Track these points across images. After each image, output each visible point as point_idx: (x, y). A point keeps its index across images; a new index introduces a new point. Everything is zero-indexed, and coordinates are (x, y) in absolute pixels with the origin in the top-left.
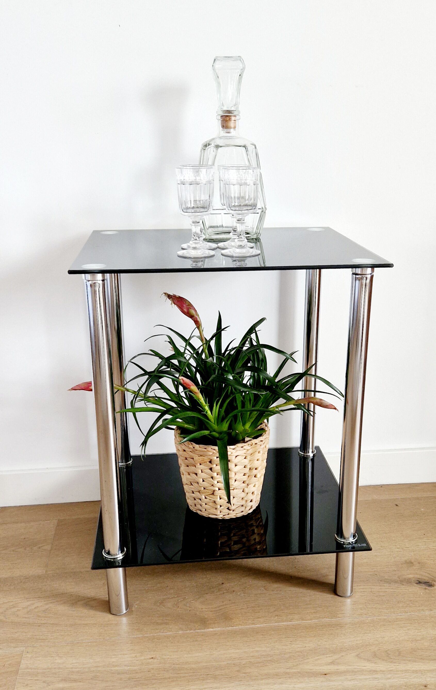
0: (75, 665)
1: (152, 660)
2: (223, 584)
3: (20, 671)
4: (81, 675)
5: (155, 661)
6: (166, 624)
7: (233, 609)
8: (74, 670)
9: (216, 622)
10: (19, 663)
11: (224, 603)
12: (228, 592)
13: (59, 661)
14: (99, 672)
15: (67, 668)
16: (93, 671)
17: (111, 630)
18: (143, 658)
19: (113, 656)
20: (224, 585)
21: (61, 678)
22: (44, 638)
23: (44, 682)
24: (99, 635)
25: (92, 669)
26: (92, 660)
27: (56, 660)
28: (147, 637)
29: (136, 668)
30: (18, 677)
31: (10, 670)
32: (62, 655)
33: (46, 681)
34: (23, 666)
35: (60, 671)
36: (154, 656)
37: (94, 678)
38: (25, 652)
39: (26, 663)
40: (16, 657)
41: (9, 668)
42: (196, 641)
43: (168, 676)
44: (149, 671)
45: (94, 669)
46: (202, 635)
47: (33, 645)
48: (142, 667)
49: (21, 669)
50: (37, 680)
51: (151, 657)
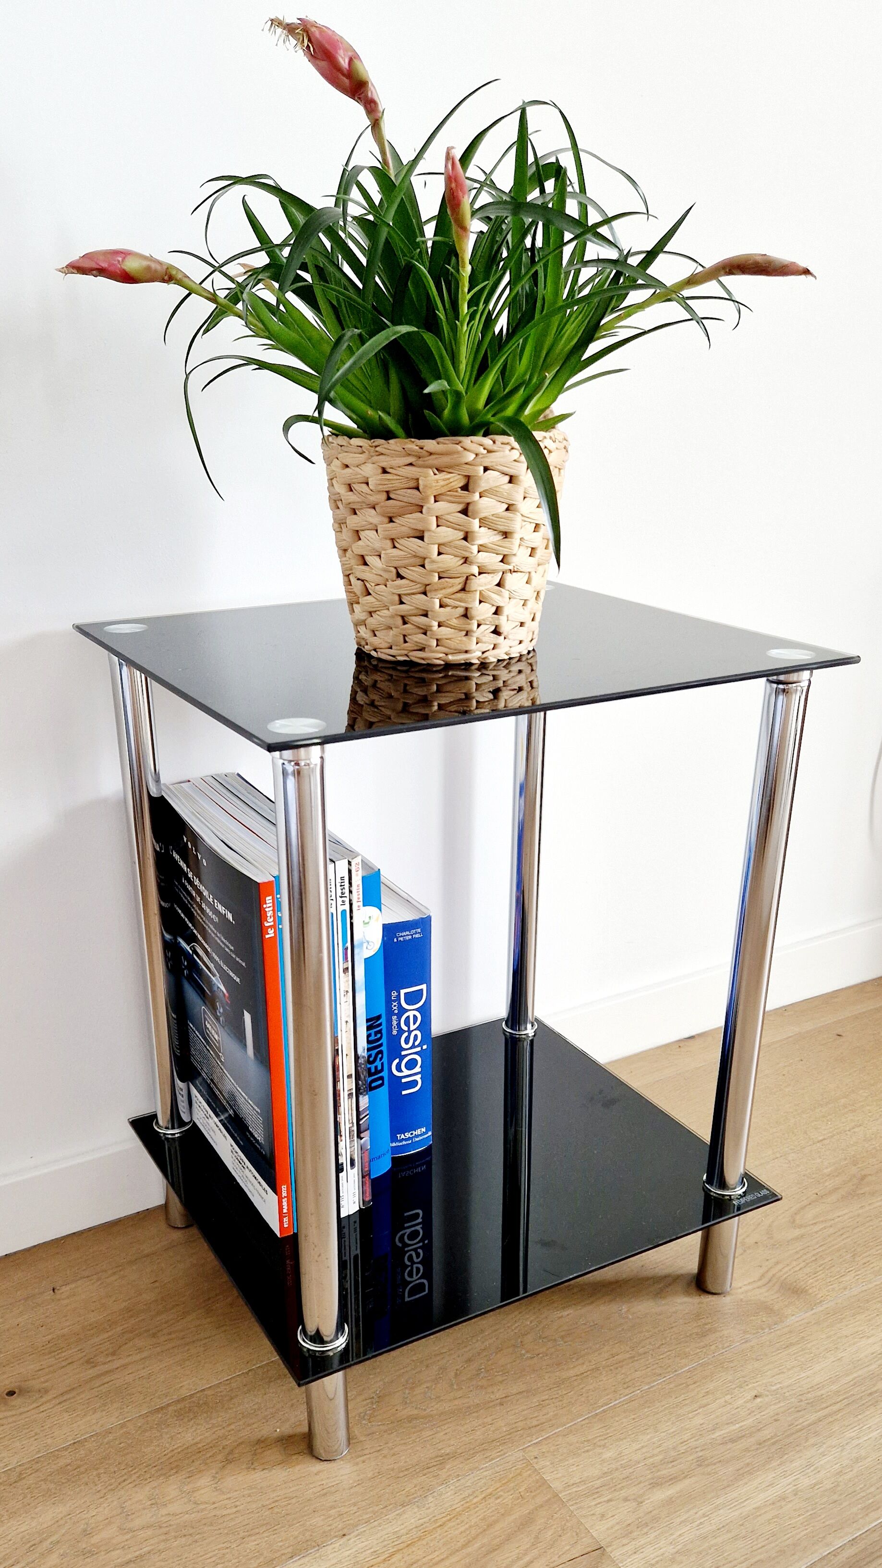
0: (644, 1450)
1: (758, 1400)
3: (560, 1495)
4: (674, 1466)
5: (766, 1399)
6: (712, 1330)
7: (789, 1273)
8: (650, 1460)
9: (786, 1303)
10: (543, 1482)
11: (764, 1268)
13: (608, 1455)
14: (698, 1450)
15: (637, 1462)
16: (685, 1452)
17: (636, 1371)
18: (740, 1401)
19: (690, 1415)
21: (647, 1483)
22: (535, 1423)
23: (626, 1500)
24: (625, 1386)
25: (682, 1449)
26: (664, 1434)
27: (600, 1453)
28: (707, 1363)
29: (749, 1422)
30: (572, 1508)
31: (539, 1500)
32: (603, 1442)
33: (627, 1497)
34: (556, 1485)
35: (631, 1470)
36: (754, 1393)
37: (701, 1462)
38: (532, 1460)
39: (556, 1478)
40: (525, 1474)
41: (533, 1498)
42: (792, 1344)
43: (813, 1417)
44: (776, 1420)
45: (685, 1448)
46: (791, 1331)
47: (530, 1441)
48: (757, 1417)
49: (560, 1492)
50: (609, 1500)
51: (752, 1396)
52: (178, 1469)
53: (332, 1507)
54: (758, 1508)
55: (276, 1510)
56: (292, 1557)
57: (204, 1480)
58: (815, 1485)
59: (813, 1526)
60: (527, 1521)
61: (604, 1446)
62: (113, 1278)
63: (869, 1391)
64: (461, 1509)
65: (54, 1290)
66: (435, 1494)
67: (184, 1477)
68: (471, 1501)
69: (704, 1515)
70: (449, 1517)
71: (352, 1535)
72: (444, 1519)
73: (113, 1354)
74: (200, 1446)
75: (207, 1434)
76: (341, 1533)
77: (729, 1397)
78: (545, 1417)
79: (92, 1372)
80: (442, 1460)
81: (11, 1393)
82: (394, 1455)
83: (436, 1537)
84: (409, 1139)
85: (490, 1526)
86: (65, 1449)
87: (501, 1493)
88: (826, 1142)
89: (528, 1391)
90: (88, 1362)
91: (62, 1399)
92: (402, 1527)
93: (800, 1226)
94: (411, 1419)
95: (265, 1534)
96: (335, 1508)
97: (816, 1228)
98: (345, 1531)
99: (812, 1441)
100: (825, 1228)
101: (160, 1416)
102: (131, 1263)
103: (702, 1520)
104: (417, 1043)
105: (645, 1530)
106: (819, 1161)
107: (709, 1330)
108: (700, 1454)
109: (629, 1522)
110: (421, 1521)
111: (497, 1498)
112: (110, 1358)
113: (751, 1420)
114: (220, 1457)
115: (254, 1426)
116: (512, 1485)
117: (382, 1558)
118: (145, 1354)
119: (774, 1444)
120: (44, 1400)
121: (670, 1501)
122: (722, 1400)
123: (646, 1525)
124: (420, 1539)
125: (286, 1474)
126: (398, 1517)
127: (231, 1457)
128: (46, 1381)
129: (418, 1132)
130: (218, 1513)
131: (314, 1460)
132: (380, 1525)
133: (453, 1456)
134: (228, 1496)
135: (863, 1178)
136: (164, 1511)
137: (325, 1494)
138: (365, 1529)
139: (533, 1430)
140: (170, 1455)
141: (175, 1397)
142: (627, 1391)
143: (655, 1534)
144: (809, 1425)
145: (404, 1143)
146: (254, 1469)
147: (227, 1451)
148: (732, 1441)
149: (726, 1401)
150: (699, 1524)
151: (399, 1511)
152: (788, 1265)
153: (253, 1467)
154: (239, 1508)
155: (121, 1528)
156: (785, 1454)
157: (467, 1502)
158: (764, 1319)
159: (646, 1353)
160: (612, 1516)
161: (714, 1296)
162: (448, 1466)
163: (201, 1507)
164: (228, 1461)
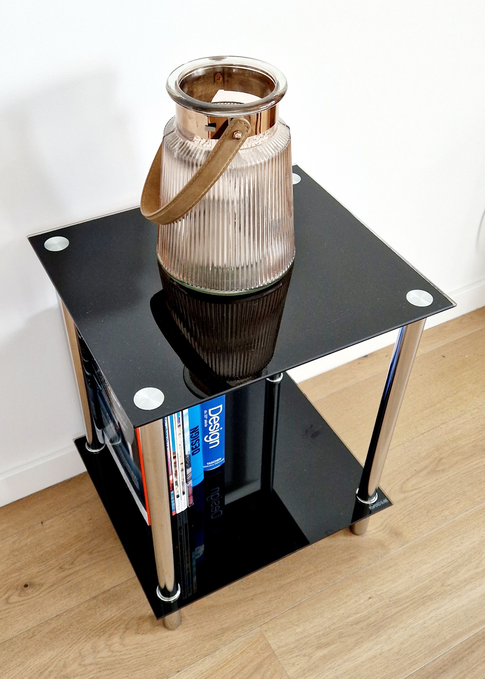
0: (315, 628)
1: (371, 600)
4: (327, 637)
5: (374, 599)
6: (355, 557)
7: (395, 522)
8: (318, 634)
9: (391, 541)
10: (268, 645)
11: (384, 519)
13: (299, 630)
14: (340, 628)
15: (312, 635)
16: (334, 629)
17: (316, 581)
18: (363, 601)
19: (338, 608)
21: (315, 647)
22: (267, 610)
23: (305, 655)
24: (310, 590)
25: (333, 627)
26: (325, 619)
27: (295, 629)
29: (365, 613)
30: (280, 660)
31: (266, 655)
32: (297, 623)
33: (305, 654)
34: (274, 647)
35: (308, 639)
36: (369, 596)
37: (341, 635)
38: (264, 632)
39: (274, 643)
40: (261, 640)
41: (264, 653)
42: (391, 567)
43: (394, 611)
44: (378, 612)
45: (334, 627)
46: (391, 559)
47: (264, 621)
48: (369, 610)
49: (275, 651)
50: (297, 656)
51: (368, 597)
52: (105, 632)
53: (173, 656)
54: (363, 662)
55: (148, 657)
57: (116, 639)
58: (390, 650)
59: (386, 673)
60: (260, 666)
61: (297, 625)
62: (71, 516)
63: (423, 596)
64: (230, 659)
65: (42, 523)
66: (219, 650)
67: (107, 636)
68: (235, 654)
69: (339, 665)
70: (225, 663)
71: (182, 671)
72: (223, 664)
73: (72, 563)
74: (113, 619)
75: (117, 613)
76: (177, 670)
77: (357, 598)
78: (272, 607)
79: (63, 574)
80: (224, 631)
81: (26, 586)
82: (202, 627)
83: (219, 674)
84: (213, 464)
85: (243, 668)
86: (52, 619)
87: (249, 651)
88: (426, 434)
89: (264, 592)
90: (61, 568)
91: (50, 590)
92: (204, 668)
93: (404, 492)
95: (144, 670)
96: (175, 656)
97: (412, 493)
98: (179, 669)
99: (391, 626)
100: (416, 493)
101: (95, 601)
102: (78, 506)
103: (337, 668)
104: (217, 428)
105: (311, 673)
106: (420, 447)
107: (353, 557)
108: (341, 631)
109: (305, 668)
110: (213, 665)
111: (247, 653)
112: (70, 567)
113: (365, 612)
114: (123, 626)
115: (138, 609)
116: (255, 646)
118: (87, 564)
119: (375, 625)
120: (41, 590)
121: (324, 657)
122: (354, 600)
123: (312, 670)
124: (212, 675)
125: (153, 637)
126: (202, 662)
127: (128, 626)
128: (42, 579)
129: (218, 460)
130: (123, 657)
131: (166, 630)
132: (194, 667)
133: (228, 629)
134: (127, 648)
135: (441, 459)
136: (100, 655)
137: (170, 649)
138: (187, 669)
139: (266, 615)
140: (100, 624)
141: (102, 591)
142: (311, 593)
143: (316, 675)
144: (392, 615)
145: (210, 466)
146: (139, 633)
147: (126, 623)
148: (356, 623)
149: (356, 601)
150: (336, 670)
151: (203, 659)
152: (395, 517)
153: (137, 633)
154: (132, 655)
155: (80, 664)
156: (380, 632)
157: (233, 655)
158: (380, 551)
159: (321, 571)
160: (298, 665)
161: (357, 536)
162: (226, 635)
163: (115, 654)
164: (127, 629)
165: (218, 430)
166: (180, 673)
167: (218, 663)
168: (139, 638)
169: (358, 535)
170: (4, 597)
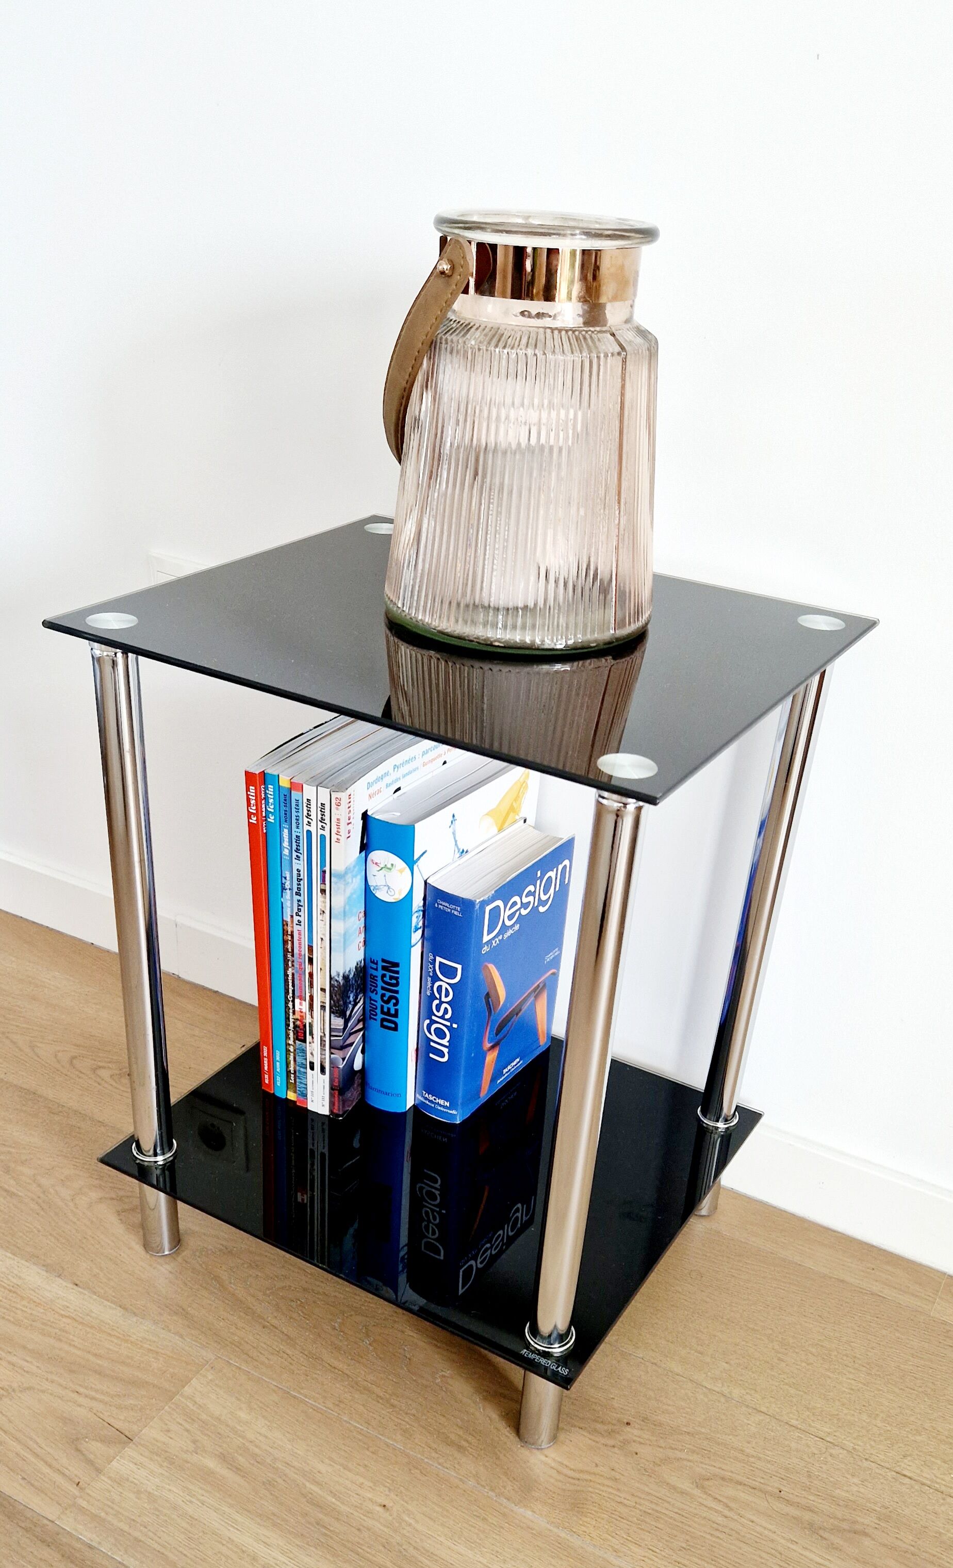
0: (261, 1438)
1: (380, 1509)
2: (628, 1424)
3: (177, 1397)
4: (253, 1465)
5: (386, 1515)
6: (460, 1448)
7: (604, 1494)
8: (251, 1447)
9: (550, 1501)
10: (186, 1381)
11: (597, 1470)
12: (621, 1448)
13: (243, 1415)
14: (284, 1478)
15: (244, 1437)
16: (277, 1469)
17: (363, 1405)
18: (369, 1495)
19: (327, 1461)
20: (628, 1429)
21: (221, 1450)
22: (254, 1355)
23: (194, 1441)
24: (337, 1403)
25: (279, 1465)
26: (290, 1447)
27: (240, 1409)
28: (407, 1456)
29: (344, 1508)
30: (166, 1407)
31: (166, 1385)
32: (255, 1406)
33: (197, 1441)
34: (187, 1390)
35: (231, 1435)
36: (389, 1504)
37: (269, 1484)
38: (208, 1366)
39: (196, 1387)
40: (190, 1367)
41: (167, 1380)
42: (485, 1520)
44: (359, 1530)
46: (504, 1515)
47: (230, 1359)
48: (356, 1514)
49: (182, 1395)
50: (187, 1431)
51: (383, 1504)
53: (100, 1268)
54: (231, 1540)
55: (84, 1241)
56: (44, 1266)
57: (94, 1195)
60: (138, 1384)
61: (251, 1408)
64: (132, 1340)
66: (141, 1320)
68: (144, 1343)
69: (203, 1502)
70: (120, 1336)
71: (80, 1289)
72: (117, 1334)
76: (78, 1282)
77: (370, 1484)
78: (265, 1360)
80: (180, 1312)
82: (171, 1282)
83: (96, 1335)
84: (435, 1103)
85: (123, 1363)
87: (161, 1358)
89: (290, 1338)
92: (98, 1313)
94: (216, 1278)
95: (59, 1244)
96: (101, 1270)
98: (80, 1284)
100: (716, 1511)
103: (196, 1501)
104: (447, 1016)
105: (165, 1464)
108: (279, 1480)
109: (169, 1450)
110: (108, 1321)
111: (156, 1358)
113: (346, 1508)
114: (121, 1193)
116: (175, 1363)
117: (63, 1312)
119: (325, 1535)
121: (209, 1473)
122: (361, 1480)
123: (172, 1463)
124: (92, 1327)
126: (107, 1307)
129: (441, 1102)
130: (69, 1214)
131: (142, 1243)
132: (94, 1300)
133: (187, 1316)
134: (87, 1212)
136: (60, 1189)
137: (110, 1259)
138: (86, 1293)
139: (244, 1356)
142: (331, 1406)
143: (164, 1472)
145: (432, 1104)
146: (118, 1215)
148: (310, 1501)
149: (361, 1483)
150: (191, 1502)
151: (114, 1306)
152: (618, 1490)
153: (118, 1213)
154: (78, 1222)
155: (34, 1175)
156: (316, 1548)
157: (141, 1341)
158: (509, 1488)
159: (393, 1406)
160: (171, 1438)
161: (517, 1438)
162: (175, 1318)
163: (71, 1204)
164: (120, 1199)
165: (448, 1024)
166: (75, 1287)
167: (118, 1328)
168: (113, 1219)
169: (519, 1438)
170: (100, 1064)
